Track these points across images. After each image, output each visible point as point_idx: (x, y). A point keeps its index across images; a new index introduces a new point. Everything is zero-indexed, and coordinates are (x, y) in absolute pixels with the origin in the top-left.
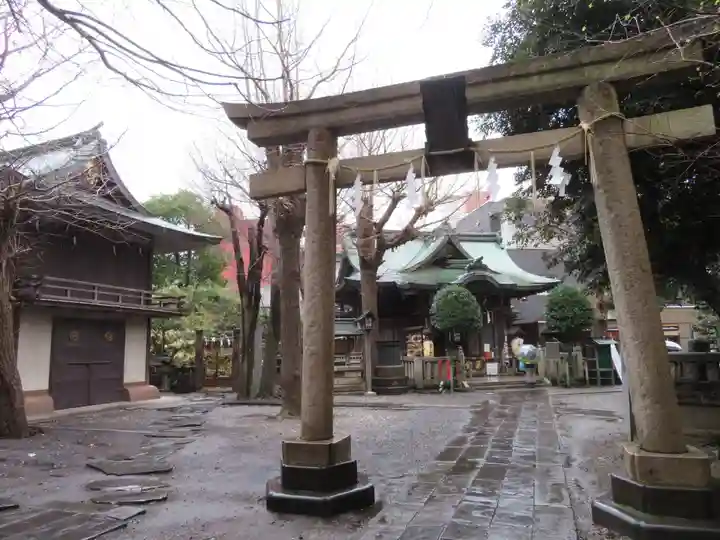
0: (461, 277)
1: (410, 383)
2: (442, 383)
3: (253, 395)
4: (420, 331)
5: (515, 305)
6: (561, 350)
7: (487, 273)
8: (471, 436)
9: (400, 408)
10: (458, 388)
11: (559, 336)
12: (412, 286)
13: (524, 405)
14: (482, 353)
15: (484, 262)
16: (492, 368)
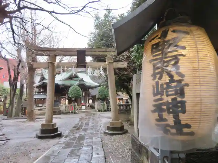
0: (77, 83)
1: (62, 112)
2: (71, 112)
3: (13, 116)
4: (65, 98)
5: (90, 91)
6: (101, 103)
7: (84, 82)
8: (80, 123)
9: (60, 118)
10: (75, 113)
11: (101, 99)
12: (63, 85)
13: (91, 116)
14: (81, 103)
15: (83, 79)
16: (84, 107)
